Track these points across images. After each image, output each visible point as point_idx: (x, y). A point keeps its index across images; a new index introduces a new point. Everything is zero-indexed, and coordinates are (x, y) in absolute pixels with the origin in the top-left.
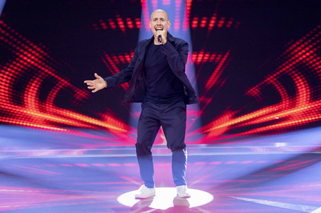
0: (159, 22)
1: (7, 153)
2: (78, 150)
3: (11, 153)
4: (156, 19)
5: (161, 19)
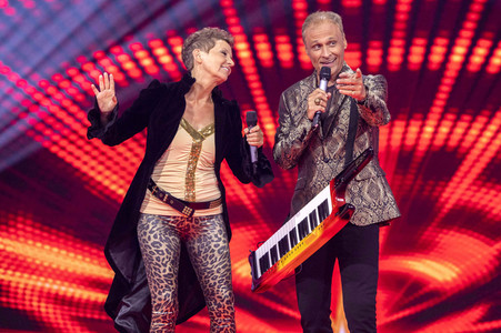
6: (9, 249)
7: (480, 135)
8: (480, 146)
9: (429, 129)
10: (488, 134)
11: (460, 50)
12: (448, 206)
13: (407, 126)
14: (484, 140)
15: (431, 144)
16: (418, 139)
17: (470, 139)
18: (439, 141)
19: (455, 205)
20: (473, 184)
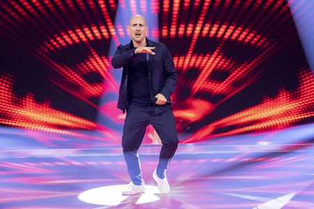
0: (138, 27)
1: (7, 153)
2: (73, 150)
3: (10, 153)
4: (136, 25)
5: (140, 25)
6: (23, 114)
7: (207, 62)
8: (208, 66)
9: (187, 60)
10: (211, 61)
11: (198, 28)
12: (196, 90)
13: (179, 59)
14: (209, 63)
15: (188, 66)
16: (183, 64)
17: (203, 63)
18: (191, 65)
19: (199, 90)
20: (205, 81)
